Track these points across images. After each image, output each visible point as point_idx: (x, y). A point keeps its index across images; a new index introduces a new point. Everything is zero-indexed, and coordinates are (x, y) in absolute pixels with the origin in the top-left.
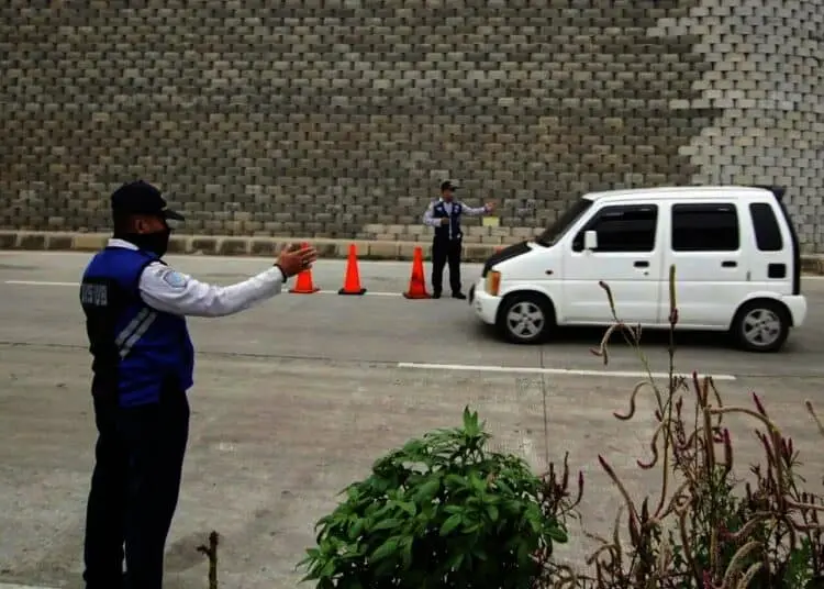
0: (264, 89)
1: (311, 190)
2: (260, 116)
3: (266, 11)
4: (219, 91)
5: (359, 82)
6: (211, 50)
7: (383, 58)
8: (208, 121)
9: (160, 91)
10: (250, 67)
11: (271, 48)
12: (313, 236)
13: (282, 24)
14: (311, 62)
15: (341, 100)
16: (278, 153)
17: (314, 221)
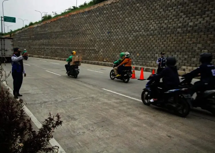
0: (162, 29)
2: (159, 36)
3: (164, 7)
4: (152, 30)
6: (152, 20)
8: (149, 38)
9: (141, 31)
10: (159, 23)
11: (164, 17)
13: (167, 10)
14: (173, 20)
15: (179, 30)
16: (163, 46)
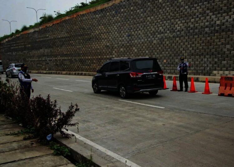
0: (188, 29)
1: (199, 60)
2: (187, 38)
3: (189, 4)
4: (178, 31)
5: (212, 23)
6: (177, 18)
7: (219, 13)
8: (176, 40)
9: (166, 33)
10: (185, 22)
11: (190, 15)
12: (199, 75)
13: (193, 7)
15: (207, 29)
16: (191, 49)
17: (200, 70)
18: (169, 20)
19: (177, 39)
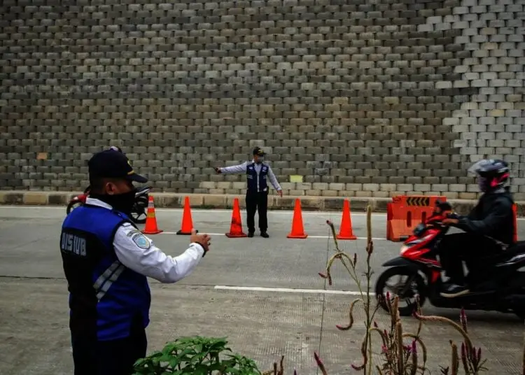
0: (123, 80)
1: (161, 156)
2: (120, 101)
3: (122, 19)
4: (89, 82)
5: (195, 73)
6: (82, 50)
7: (212, 54)
8: (81, 105)
9: (44, 82)
10: (112, 63)
11: (127, 48)
12: (162, 191)
13: (135, 29)
14: (158, 59)
15: (180, 87)
16: (134, 128)
17: (162, 180)
18: (52, 49)
19: (85, 102)
